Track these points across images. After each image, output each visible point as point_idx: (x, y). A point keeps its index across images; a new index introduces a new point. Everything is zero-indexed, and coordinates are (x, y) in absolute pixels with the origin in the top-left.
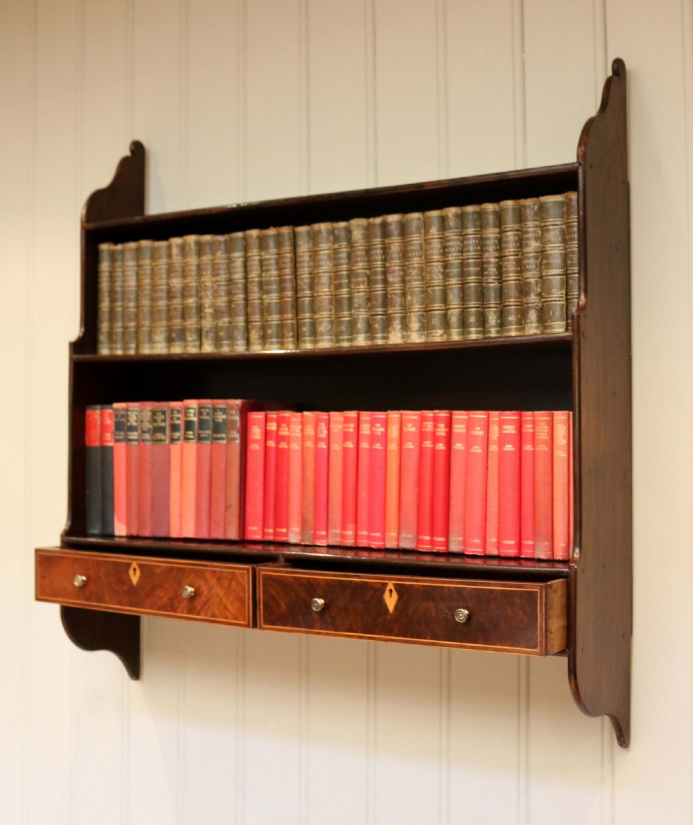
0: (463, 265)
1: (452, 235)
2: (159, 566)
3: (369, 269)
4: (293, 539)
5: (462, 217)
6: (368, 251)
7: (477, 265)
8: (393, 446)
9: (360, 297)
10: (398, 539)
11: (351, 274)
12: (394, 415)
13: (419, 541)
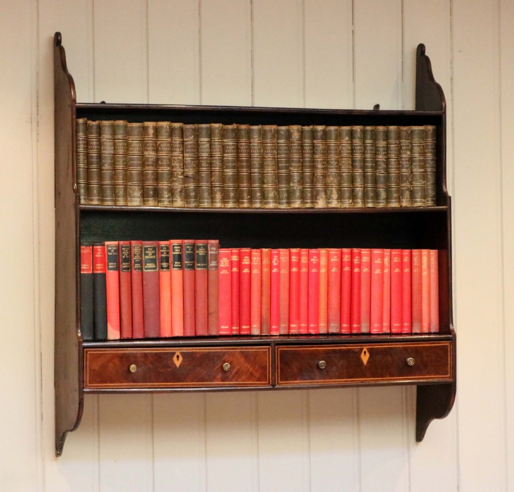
0: (364, 161)
1: (357, 142)
2: (198, 353)
3: (302, 158)
4: (256, 332)
5: (364, 132)
6: (302, 146)
7: (372, 162)
8: (323, 271)
9: (296, 175)
10: (328, 327)
11: (289, 161)
12: (323, 251)
13: (341, 327)
